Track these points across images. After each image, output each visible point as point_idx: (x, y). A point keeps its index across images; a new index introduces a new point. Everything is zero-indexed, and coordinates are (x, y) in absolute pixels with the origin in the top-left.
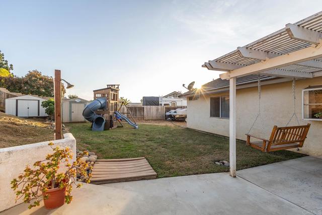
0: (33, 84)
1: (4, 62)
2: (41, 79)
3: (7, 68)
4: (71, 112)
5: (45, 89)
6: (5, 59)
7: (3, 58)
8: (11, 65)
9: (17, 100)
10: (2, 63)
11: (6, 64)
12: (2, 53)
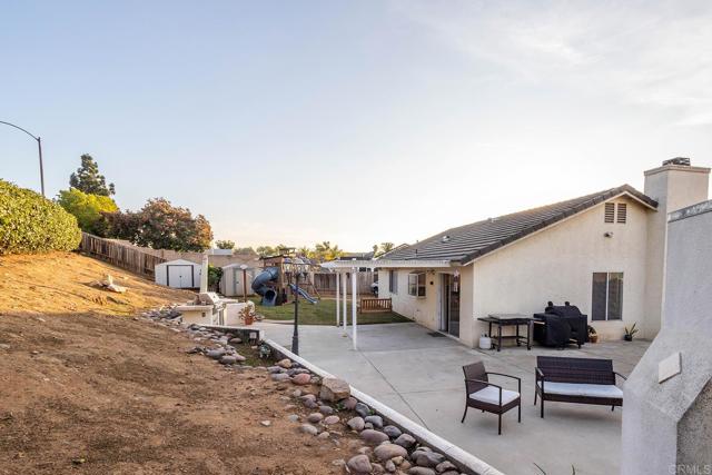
1: (99, 180)
3: (104, 192)
4: (235, 283)
6: (100, 174)
7: (97, 172)
8: (112, 185)
9: (168, 266)
10: (96, 182)
11: (103, 182)
12: (93, 162)
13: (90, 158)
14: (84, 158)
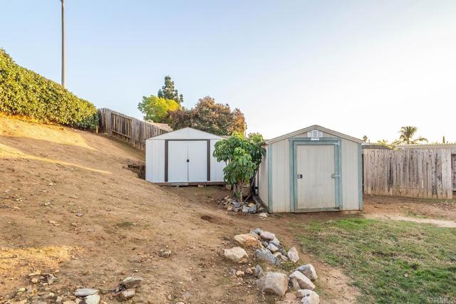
0: (205, 118)
1: (174, 93)
2: (213, 109)
3: (176, 100)
4: (295, 176)
5: (219, 125)
6: (175, 89)
7: (173, 87)
8: (181, 96)
9: (167, 141)
10: (172, 94)
11: (176, 95)
12: (171, 81)
13: (170, 78)
14: (166, 78)
